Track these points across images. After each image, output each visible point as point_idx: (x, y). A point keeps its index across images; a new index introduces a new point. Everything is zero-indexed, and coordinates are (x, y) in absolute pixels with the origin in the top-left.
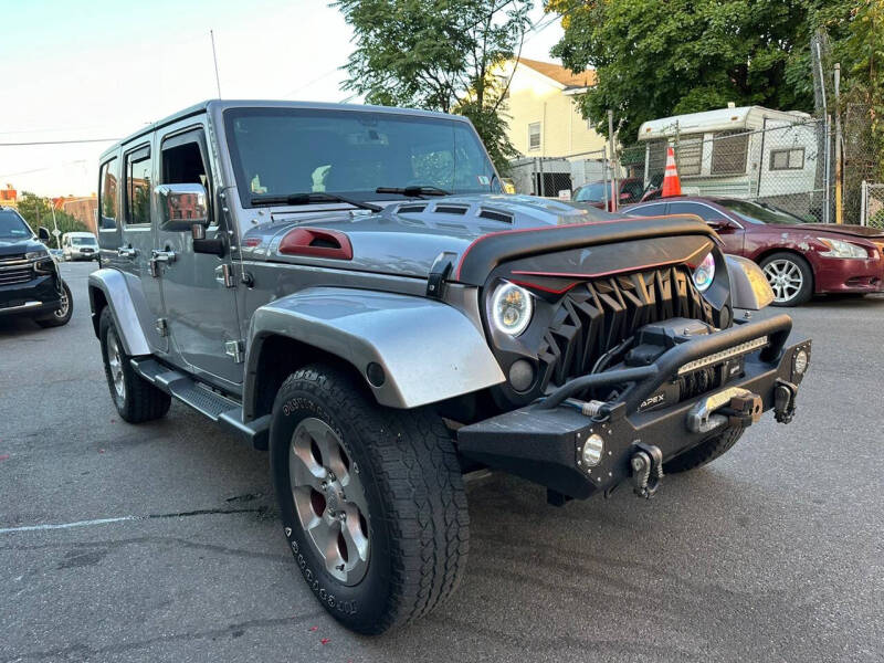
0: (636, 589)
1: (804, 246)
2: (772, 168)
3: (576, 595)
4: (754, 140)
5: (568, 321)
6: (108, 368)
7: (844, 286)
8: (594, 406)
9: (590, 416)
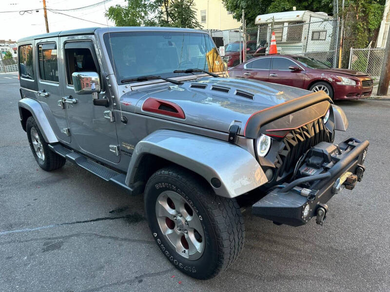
0: (300, 250)
1: (330, 80)
2: (312, 39)
3: (277, 254)
4: (305, 27)
5: (285, 149)
6: (32, 145)
7: (346, 97)
8: (306, 191)
9: (307, 197)
